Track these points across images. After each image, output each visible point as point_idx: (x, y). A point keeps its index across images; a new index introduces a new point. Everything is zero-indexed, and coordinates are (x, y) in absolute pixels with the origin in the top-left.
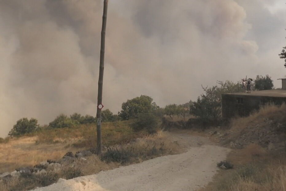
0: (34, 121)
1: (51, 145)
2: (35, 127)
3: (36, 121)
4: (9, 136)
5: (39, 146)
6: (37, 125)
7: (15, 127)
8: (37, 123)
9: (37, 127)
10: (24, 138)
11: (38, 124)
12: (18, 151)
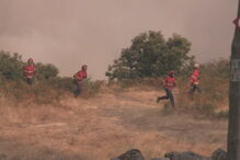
0: (178, 43)
1: (203, 122)
2: (180, 64)
3: (184, 45)
4: (107, 78)
5: (169, 121)
6: (187, 58)
7: (126, 55)
8: (187, 50)
9: (188, 63)
10: (142, 89)
11: (189, 55)
12: (110, 124)
